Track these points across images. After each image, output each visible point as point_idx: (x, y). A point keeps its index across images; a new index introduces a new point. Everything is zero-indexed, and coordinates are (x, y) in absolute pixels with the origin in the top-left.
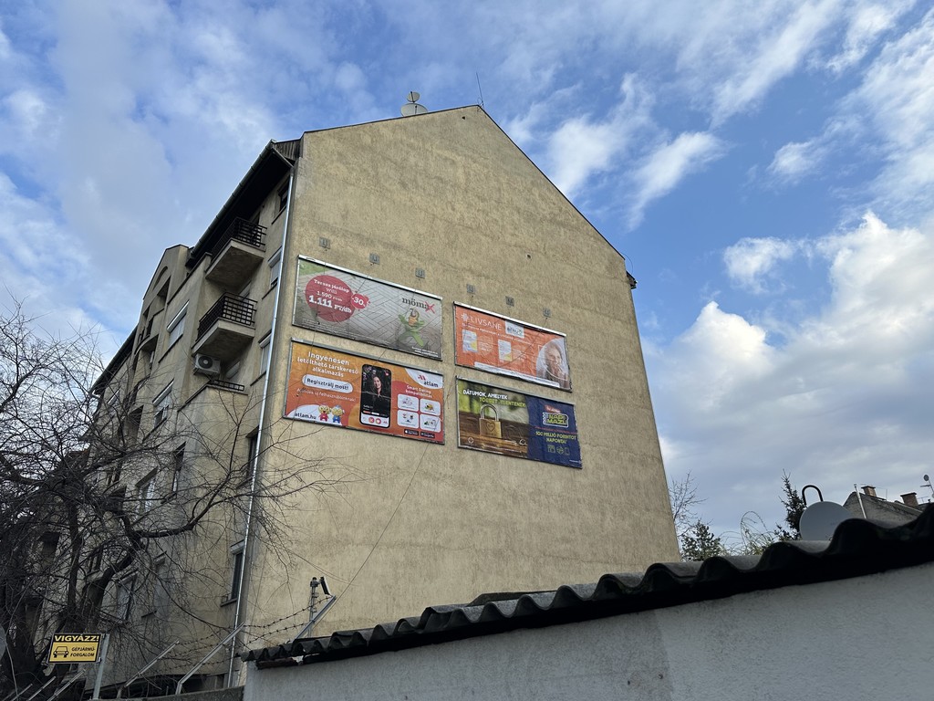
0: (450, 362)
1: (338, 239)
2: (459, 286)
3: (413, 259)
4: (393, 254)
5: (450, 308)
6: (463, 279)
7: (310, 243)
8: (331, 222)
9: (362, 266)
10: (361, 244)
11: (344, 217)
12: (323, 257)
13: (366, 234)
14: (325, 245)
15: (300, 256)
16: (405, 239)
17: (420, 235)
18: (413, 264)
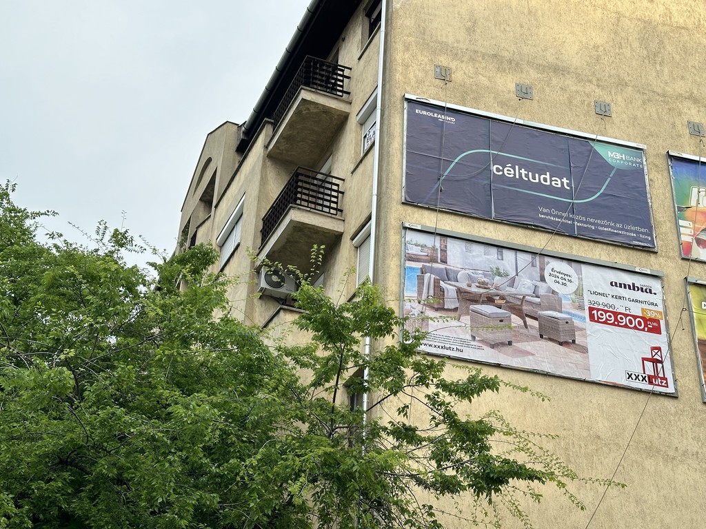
0: (671, 254)
1: (464, 65)
2: (674, 125)
3: (590, 88)
4: (554, 81)
5: (662, 163)
6: (680, 114)
7: (420, 75)
8: (451, 40)
9: (503, 104)
10: (500, 70)
11: (470, 31)
12: (442, 94)
13: (506, 54)
14: (444, 76)
15: (407, 96)
16: (573, 55)
17: (596, 47)
18: (588, 95)
